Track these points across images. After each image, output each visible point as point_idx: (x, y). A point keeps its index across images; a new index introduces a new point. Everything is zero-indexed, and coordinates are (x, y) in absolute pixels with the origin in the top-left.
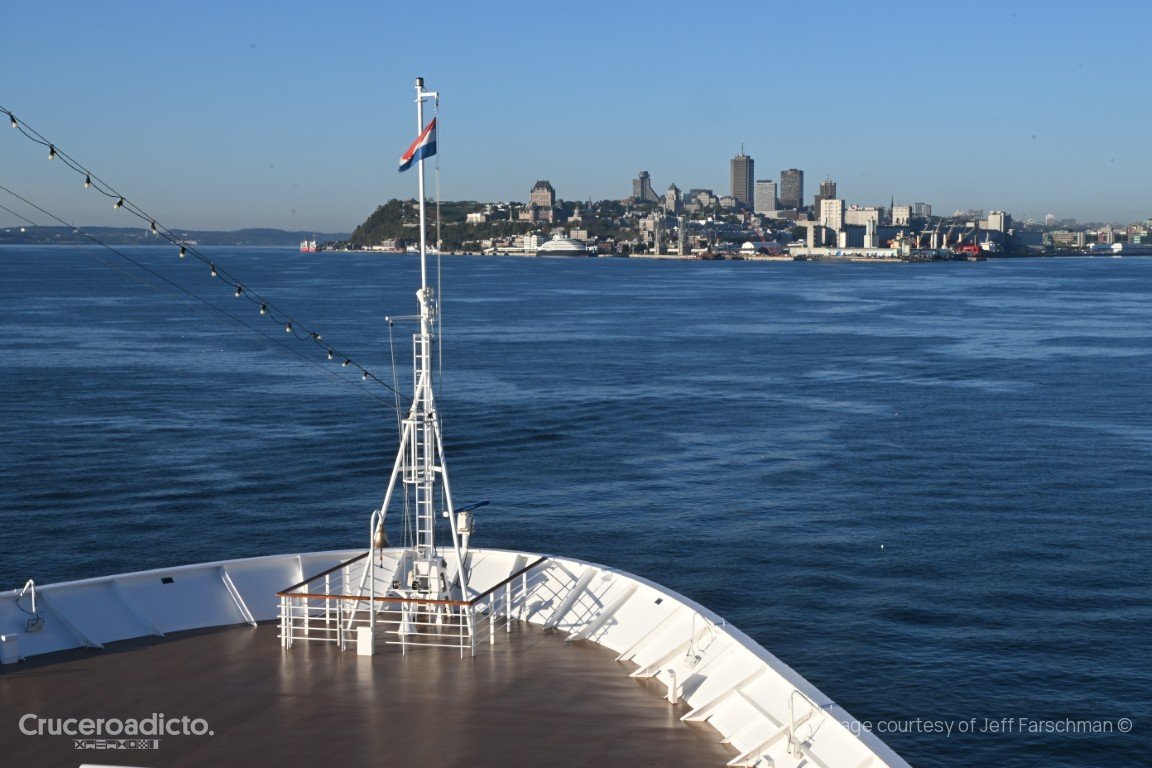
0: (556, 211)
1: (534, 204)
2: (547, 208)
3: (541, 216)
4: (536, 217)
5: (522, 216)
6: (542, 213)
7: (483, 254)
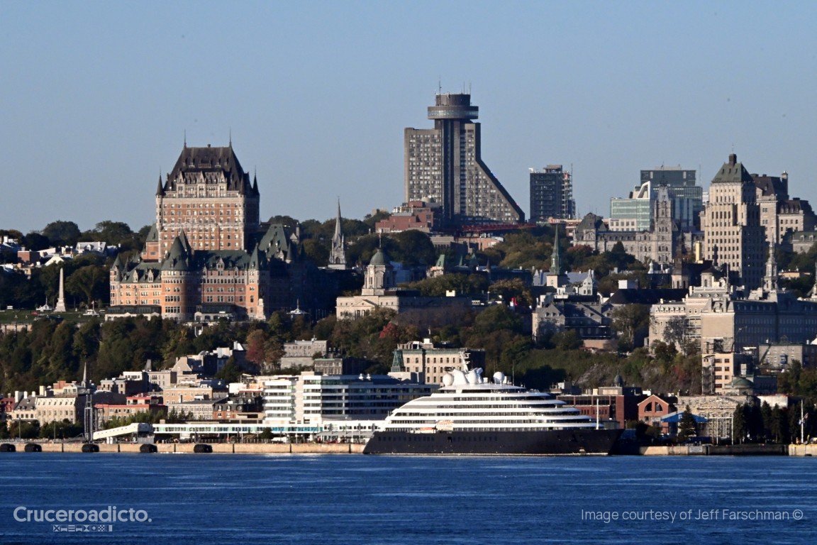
0: (272, 272)
1: (181, 243)
2: (233, 262)
3: (209, 294)
4: (191, 296)
5: (124, 293)
6: (216, 283)
7: (92, 447)
